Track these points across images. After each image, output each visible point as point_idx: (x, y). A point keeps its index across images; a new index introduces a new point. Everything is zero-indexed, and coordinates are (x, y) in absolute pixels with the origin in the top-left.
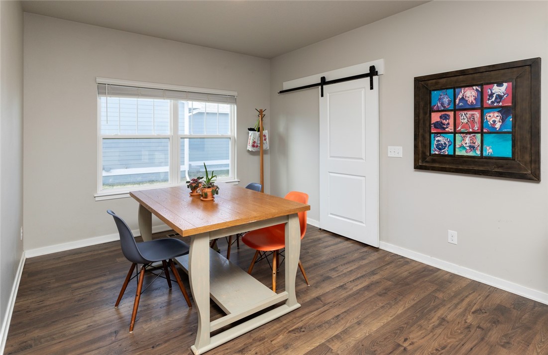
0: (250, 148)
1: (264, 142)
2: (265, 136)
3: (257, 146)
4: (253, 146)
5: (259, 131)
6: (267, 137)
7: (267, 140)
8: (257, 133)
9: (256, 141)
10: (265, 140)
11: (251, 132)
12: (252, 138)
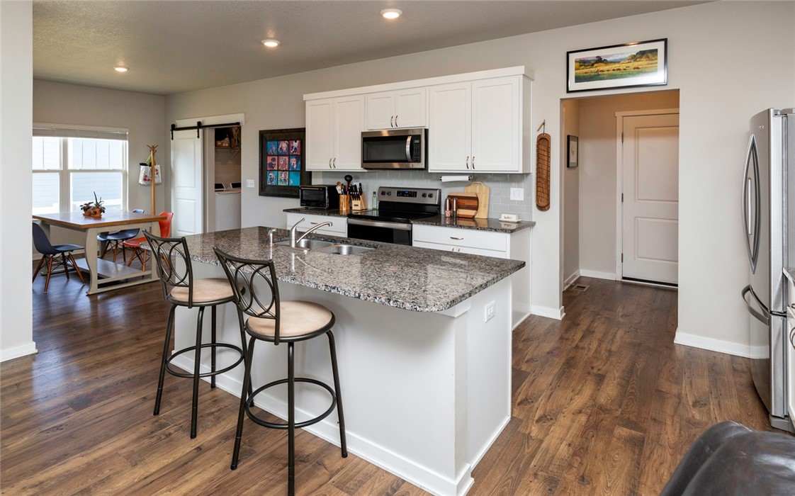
0: (141, 181)
1: (156, 175)
2: (157, 170)
3: (149, 180)
4: (145, 180)
5: (150, 165)
6: (159, 171)
7: (160, 174)
8: (149, 168)
9: (148, 175)
10: (157, 174)
11: (142, 167)
12: (143, 172)
